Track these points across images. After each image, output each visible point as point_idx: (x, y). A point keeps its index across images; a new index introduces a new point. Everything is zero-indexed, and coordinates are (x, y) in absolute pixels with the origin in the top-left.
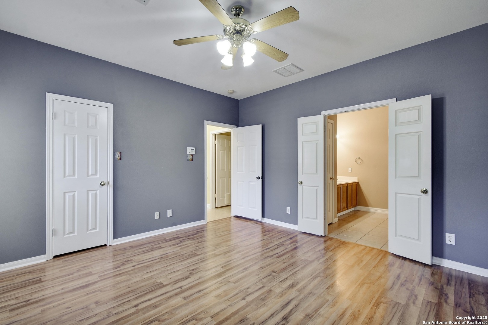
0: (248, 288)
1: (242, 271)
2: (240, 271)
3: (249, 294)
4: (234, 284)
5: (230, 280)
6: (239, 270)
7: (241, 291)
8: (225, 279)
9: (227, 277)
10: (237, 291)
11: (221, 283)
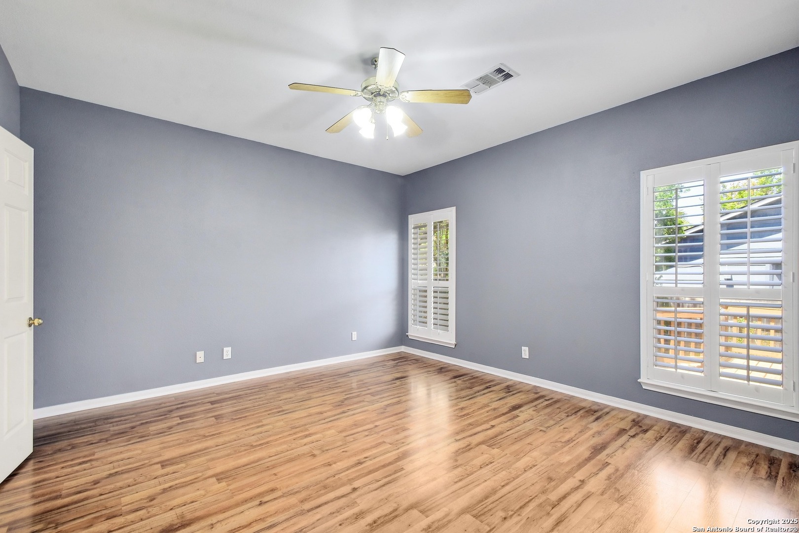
0: (367, 435)
1: (367, 459)
2: (371, 460)
3: (368, 430)
4: (385, 441)
5: (391, 445)
6: (371, 462)
7: (377, 433)
8: (397, 448)
9: (394, 450)
10: (382, 433)
11: (403, 443)
